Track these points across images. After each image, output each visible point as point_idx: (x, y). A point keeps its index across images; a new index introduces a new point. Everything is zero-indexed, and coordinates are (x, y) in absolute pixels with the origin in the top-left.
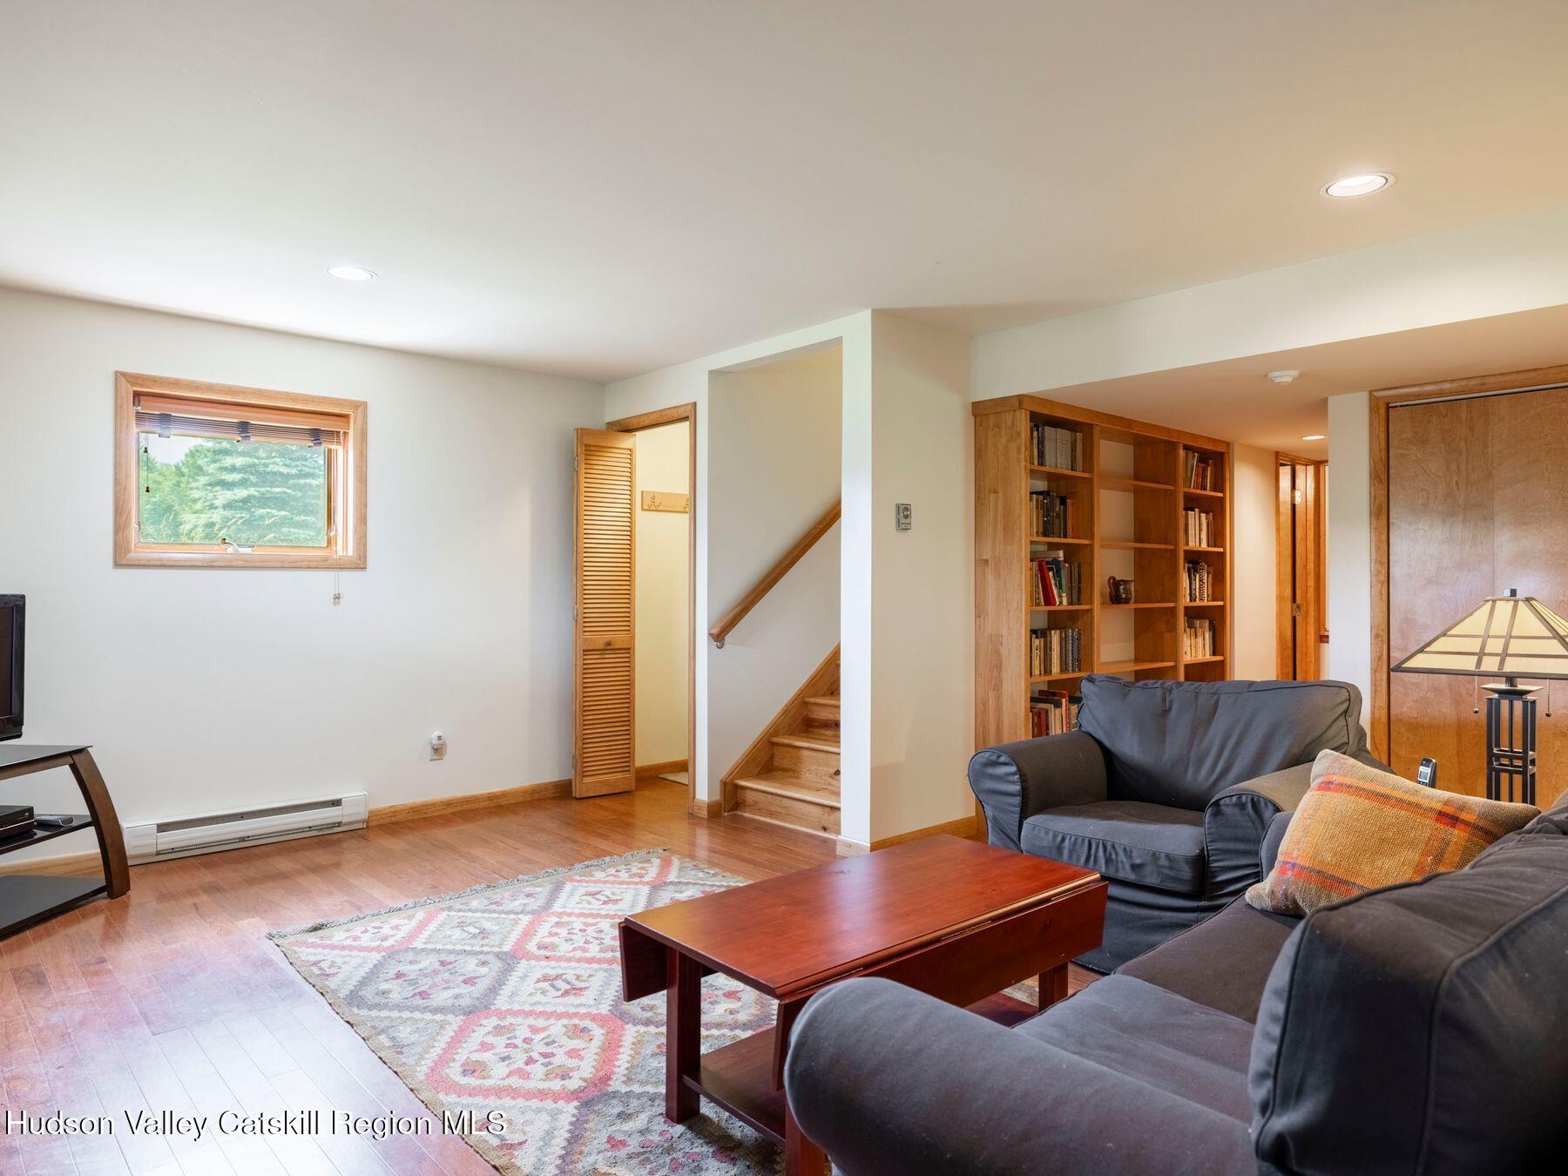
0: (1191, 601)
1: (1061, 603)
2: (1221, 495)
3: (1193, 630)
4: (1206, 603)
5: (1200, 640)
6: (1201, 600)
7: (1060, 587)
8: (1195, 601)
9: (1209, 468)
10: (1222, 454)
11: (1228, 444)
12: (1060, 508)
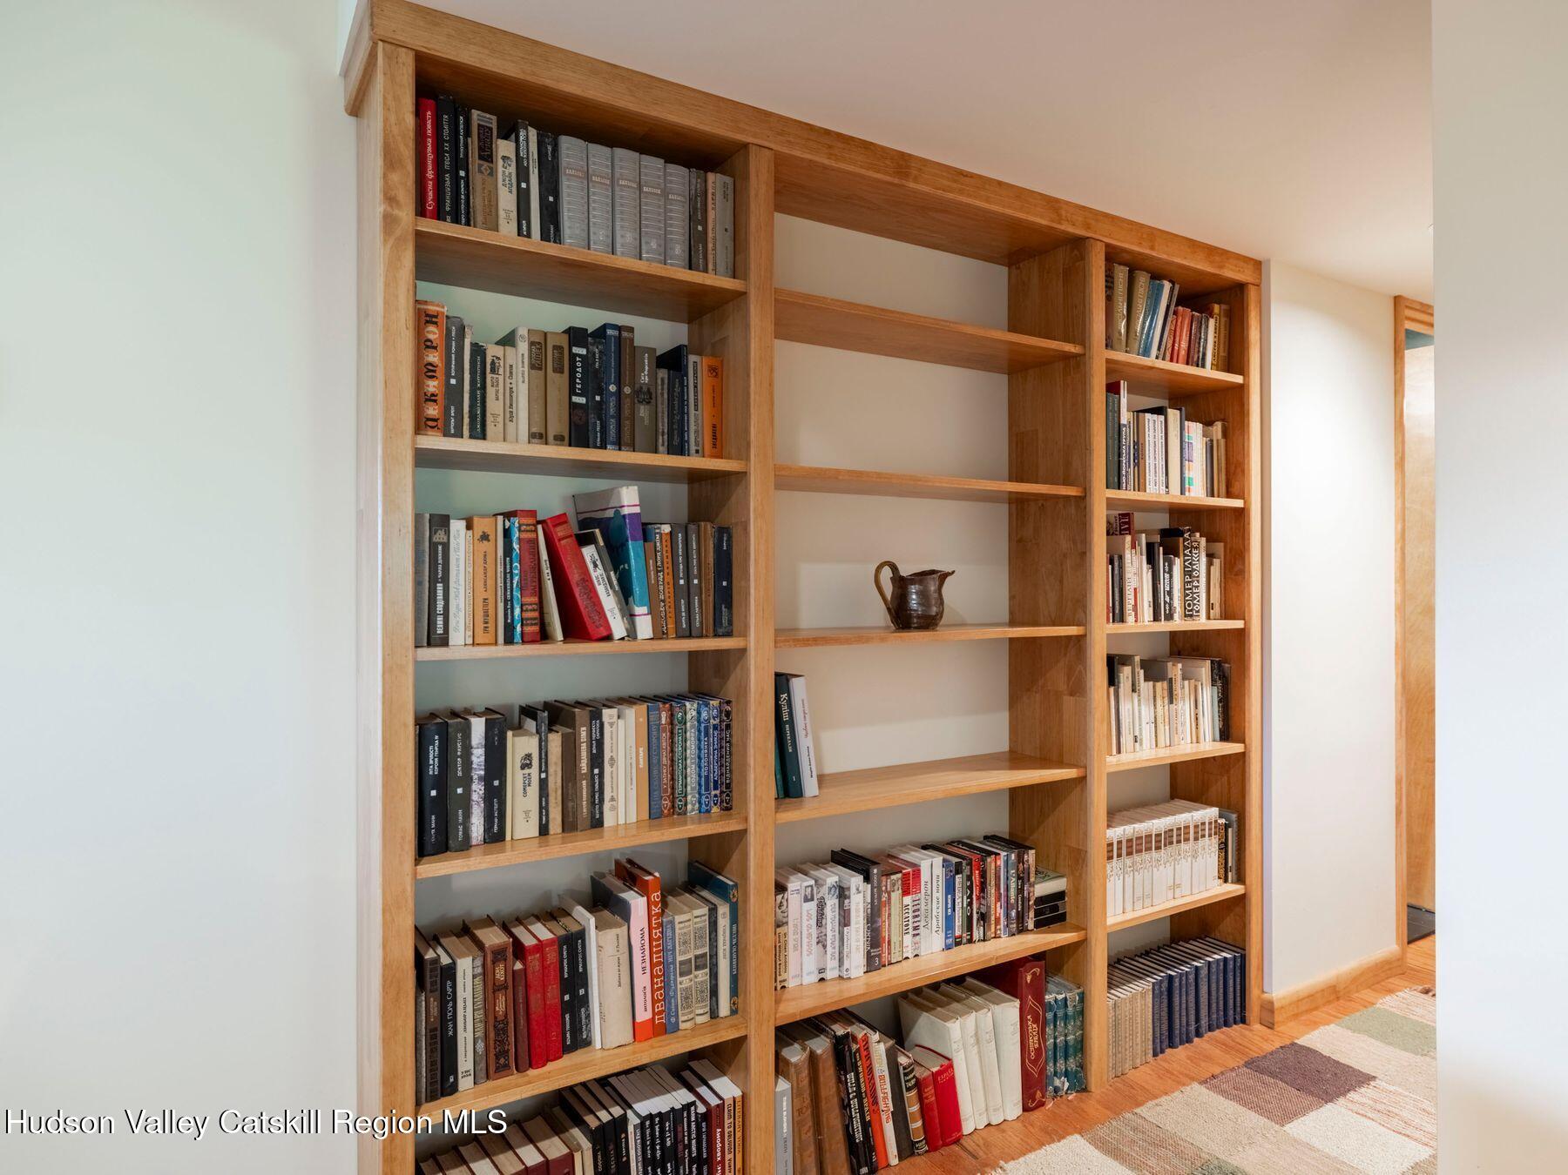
0: (1156, 618)
1: (632, 634)
2: (1238, 379)
3: (1161, 686)
4: (1202, 623)
5: (1184, 707)
6: (1189, 614)
7: (625, 592)
8: (1169, 617)
9: (1212, 322)
10: (1239, 288)
11: (1258, 265)
12: (653, 376)
